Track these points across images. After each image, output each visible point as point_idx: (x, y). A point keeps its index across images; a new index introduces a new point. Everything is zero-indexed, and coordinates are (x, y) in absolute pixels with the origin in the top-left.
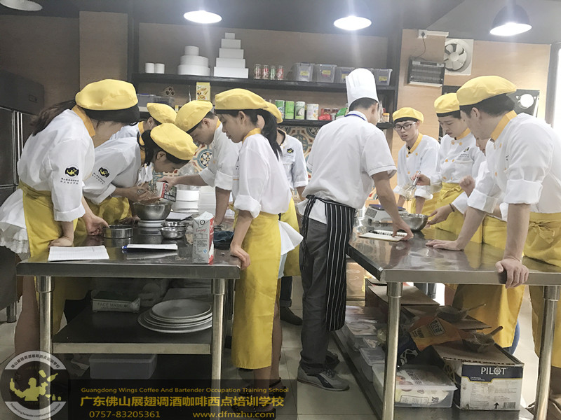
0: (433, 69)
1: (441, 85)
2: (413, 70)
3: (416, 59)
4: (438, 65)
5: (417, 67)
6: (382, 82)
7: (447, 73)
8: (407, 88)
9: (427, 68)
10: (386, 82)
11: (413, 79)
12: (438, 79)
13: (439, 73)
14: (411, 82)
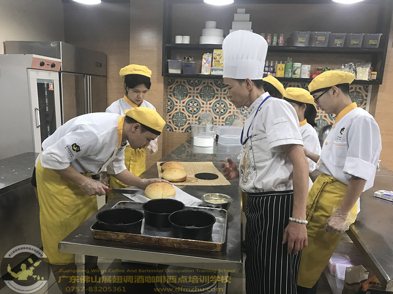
6: (373, 45)
10: (376, 45)
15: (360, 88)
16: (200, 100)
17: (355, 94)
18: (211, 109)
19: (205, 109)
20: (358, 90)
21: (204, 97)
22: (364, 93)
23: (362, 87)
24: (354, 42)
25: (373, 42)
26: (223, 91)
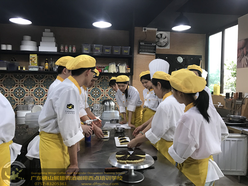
0: (150, 46)
1: (155, 54)
2: (141, 47)
3: (142, 41)
4: (153, 44)
5: (143, 45)
7: (157, 47)
8: (139, 56)
9: (148, 46)
11: (141, 51)
12: (153, 51)
13: (154, 48)
14: (140, 53)
16: (25, 88)
18: (33, 94)
19: (28, 94)
21: (27, 86)
25: (126, 51)
26: (40, 81)
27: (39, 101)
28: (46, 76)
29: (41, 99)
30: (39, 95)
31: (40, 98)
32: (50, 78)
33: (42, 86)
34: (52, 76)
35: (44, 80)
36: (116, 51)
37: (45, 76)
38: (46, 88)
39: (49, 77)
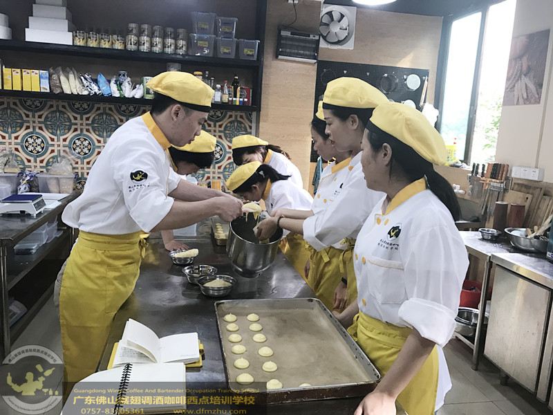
0: (305, 41)
1: (316, 61)
2: (282, 42)
3: (286, 28)
4: (311, 37)
5: (287, 38)
6: (248, 55)
7: (323, 44)
8: (276, 63)
9: (299, 40)
10: (253, 56)
11: (282, 53)
12: (312, 53)
13: (314, 46)
14: (280, 57)
15: (241, 117)
17: (236, 124)
18: (19, 147)
19: (7, 146)
20: (239, 119)
22: (247, 124)
23: (243, 114)
24: (224, 50)
25: (249, 52)
26: (37, 117)
27: (35, 164)
28: (52, 103)
29: (38, 159)
30: (35, 149)
31: (37, 156)
32: (61, 109)
33: (41, 128)
34: (66, 104)
35: (45, 113)
36: (226, 51)
37: (49, 103)
38: (51, 133)
39: (58, 106)
